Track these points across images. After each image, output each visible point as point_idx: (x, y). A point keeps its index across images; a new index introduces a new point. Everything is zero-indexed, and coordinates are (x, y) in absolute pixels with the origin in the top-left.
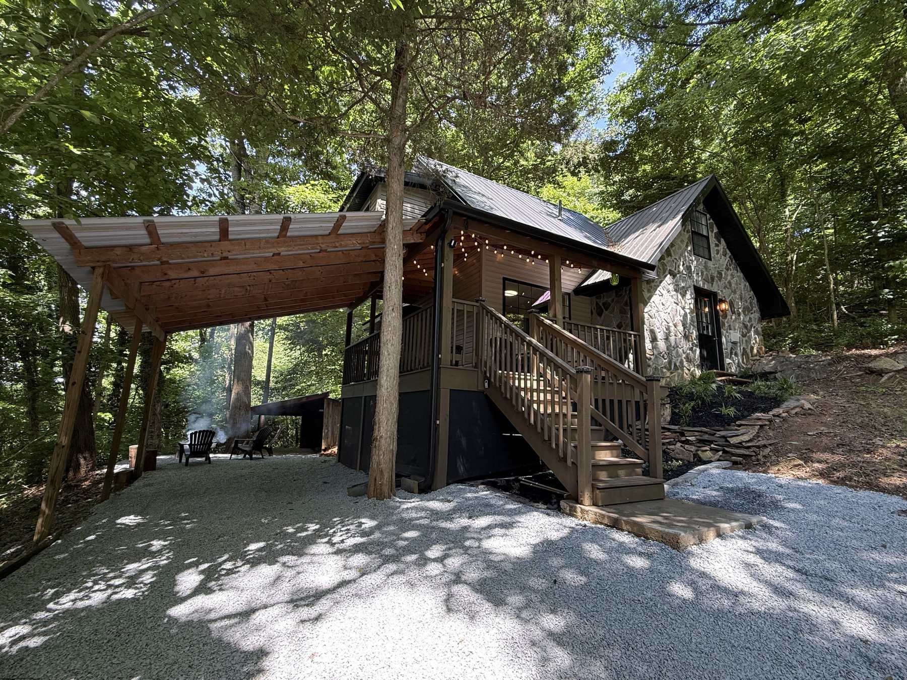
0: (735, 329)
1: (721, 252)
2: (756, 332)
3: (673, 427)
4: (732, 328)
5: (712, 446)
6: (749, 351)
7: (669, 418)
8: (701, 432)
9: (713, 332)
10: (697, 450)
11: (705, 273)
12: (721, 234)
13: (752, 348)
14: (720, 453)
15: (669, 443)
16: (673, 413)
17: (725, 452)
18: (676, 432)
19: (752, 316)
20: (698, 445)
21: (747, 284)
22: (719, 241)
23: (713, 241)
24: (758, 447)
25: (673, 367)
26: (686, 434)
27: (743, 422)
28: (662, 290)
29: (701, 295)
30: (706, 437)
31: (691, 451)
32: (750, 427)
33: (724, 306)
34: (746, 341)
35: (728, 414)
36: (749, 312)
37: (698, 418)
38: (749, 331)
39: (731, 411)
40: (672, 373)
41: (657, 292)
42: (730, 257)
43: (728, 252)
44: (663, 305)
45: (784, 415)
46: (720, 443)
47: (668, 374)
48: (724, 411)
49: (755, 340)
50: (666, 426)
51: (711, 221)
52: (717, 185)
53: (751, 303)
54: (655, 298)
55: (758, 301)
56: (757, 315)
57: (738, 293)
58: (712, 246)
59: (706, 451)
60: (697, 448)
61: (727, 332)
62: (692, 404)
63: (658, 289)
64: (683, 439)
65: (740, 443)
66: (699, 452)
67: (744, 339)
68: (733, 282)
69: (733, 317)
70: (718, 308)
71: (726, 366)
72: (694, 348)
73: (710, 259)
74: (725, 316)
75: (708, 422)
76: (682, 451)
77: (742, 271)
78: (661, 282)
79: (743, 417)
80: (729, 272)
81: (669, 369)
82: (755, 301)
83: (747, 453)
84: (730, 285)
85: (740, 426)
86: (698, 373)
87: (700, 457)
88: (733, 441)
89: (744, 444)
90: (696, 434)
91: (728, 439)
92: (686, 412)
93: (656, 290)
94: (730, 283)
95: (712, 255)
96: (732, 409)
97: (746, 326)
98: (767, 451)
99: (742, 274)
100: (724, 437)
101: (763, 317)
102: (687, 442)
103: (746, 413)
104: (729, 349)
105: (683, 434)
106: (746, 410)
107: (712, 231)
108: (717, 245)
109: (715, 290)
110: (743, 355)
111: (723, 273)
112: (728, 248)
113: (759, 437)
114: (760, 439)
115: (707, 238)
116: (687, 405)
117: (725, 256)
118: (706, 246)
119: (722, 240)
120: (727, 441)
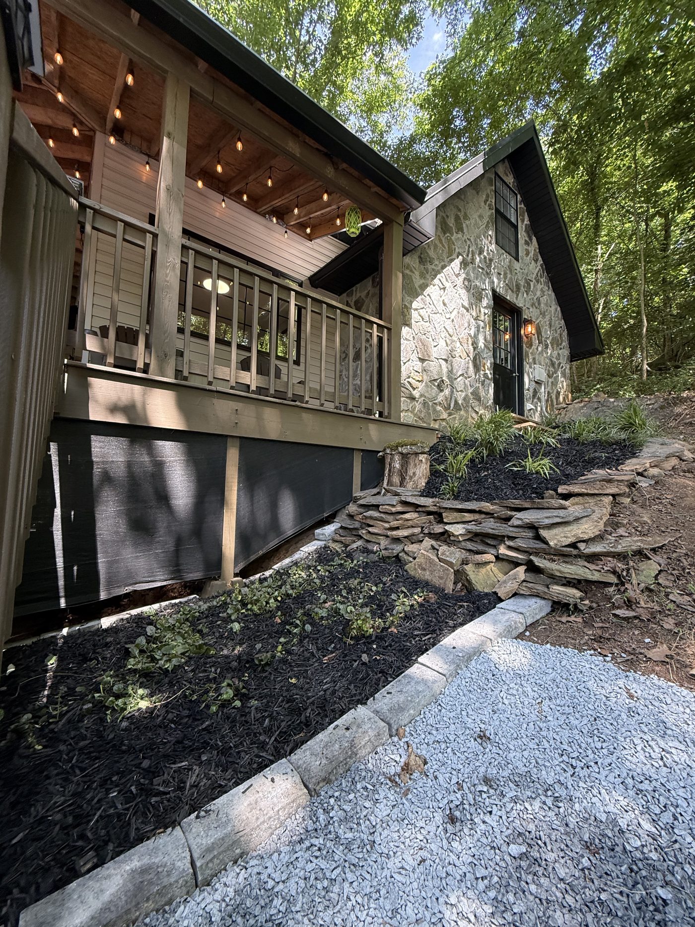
0: (540, 364)
1: (531, 254)
2: (564, 375)
3: (423, 501)
4: (537, 362)
5: (503, 550)
6: (554, 397)
7: (423, 483)
8: (480, 512)
9: (513, 364)
10: (465, 562)
11: (509, 276)
12: (535, 229)
13: (558, 393)
14: (521, 570)
15: (411, 539)
16: (434, 473)
17: (532, 568)
18: (429, 513)
19: (560, 352)
20: (469, 545)
21: (559, 309)
22: (531, 239)
23: (522, 235)
24: (621, 556)
25: (452, 405)
26: (447, 517)
27: (576, 489)
28: (444, 280)
29: (501, 305)
30: (489, 526)
31: (451, 564)
32: (591, 500)
33: (530, 329)
34: (552, 382)
35: (538, 473)
36: (558, 346)
37: (478, 481)
38: (556, 372)
39: (543, 466)
40: (450, 414)
41: (436, 281)
42: (541, 265)
43: (540, 259)
44: (445, 304)
45: (655, 471)
46: (520, 543)
47: (445, 415)
48: (531, 464)
49: (563, 385)
50: (410, 500)
51: (522, 206)
52: (535, 137)
53: (561, 335)
54: (432, 291)
55: (569, 334)
56: (566, 352)
57: (548, 317)
58: (521, 242)
59: (487, 563)
60: (465, 555)
61: (531, 367)
62: (471, 453)
63: (439, 276)
64: (438, 529)
65: (574, 545)
66: (469, 568)
67: (550, 380)
68: (544, 300)
69: (540, 349)
70: (522, 332)
71: (526, 412)
72: (487, 382)
73: (517, 259)
74: (530, 345)
75: (497, 488)
76: (431, 562)
77: (554, 290)
78: (444, 267)
79: (568, 478)
80: (539, 286)
81: (447, 408)
82: (565, 333)
83: (596, 577)
84: (539, 304)
85: (566, 497)
86: (488, 416)
87: (469, 582)
88: (556, 538)
89: (582, 546)
90: (468, 517)
91: (543, 533)
92: (458, 471)
93: (435, 276)
94: (538, 300)
95: (520, 254)
96: (546, 461)
97: (553, 364)
98: (650, 569)
99: (553, 294)
100: (533, 527)
101: (573, 358)
102: (445, 537)
103: (570, 470)
104: (531, 390)
105: (439, 517)
106: (570, 463)
107: (523, 221)
108: (527, 243)
109: (520, 305)
110: (547, 401)
111: (532, 284)
112: (540, 252)
113: (616, 525)
114: (621, 531)
115: (516, 227)
116: (461, 457)
117: (536, 261)
118: (513, 239)
119: (534, 239)
120: (538, 538)
